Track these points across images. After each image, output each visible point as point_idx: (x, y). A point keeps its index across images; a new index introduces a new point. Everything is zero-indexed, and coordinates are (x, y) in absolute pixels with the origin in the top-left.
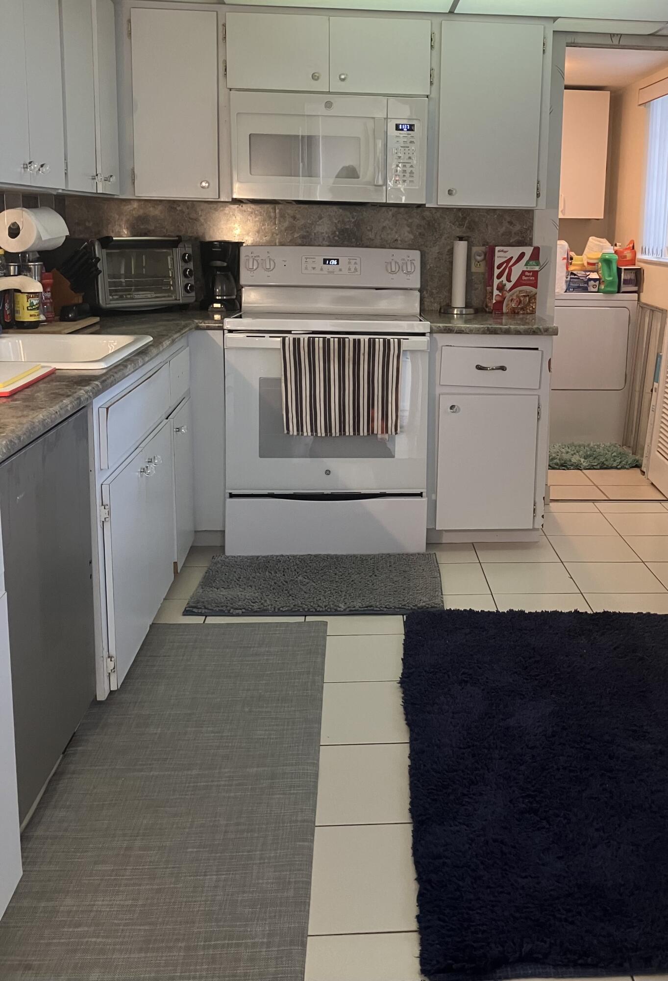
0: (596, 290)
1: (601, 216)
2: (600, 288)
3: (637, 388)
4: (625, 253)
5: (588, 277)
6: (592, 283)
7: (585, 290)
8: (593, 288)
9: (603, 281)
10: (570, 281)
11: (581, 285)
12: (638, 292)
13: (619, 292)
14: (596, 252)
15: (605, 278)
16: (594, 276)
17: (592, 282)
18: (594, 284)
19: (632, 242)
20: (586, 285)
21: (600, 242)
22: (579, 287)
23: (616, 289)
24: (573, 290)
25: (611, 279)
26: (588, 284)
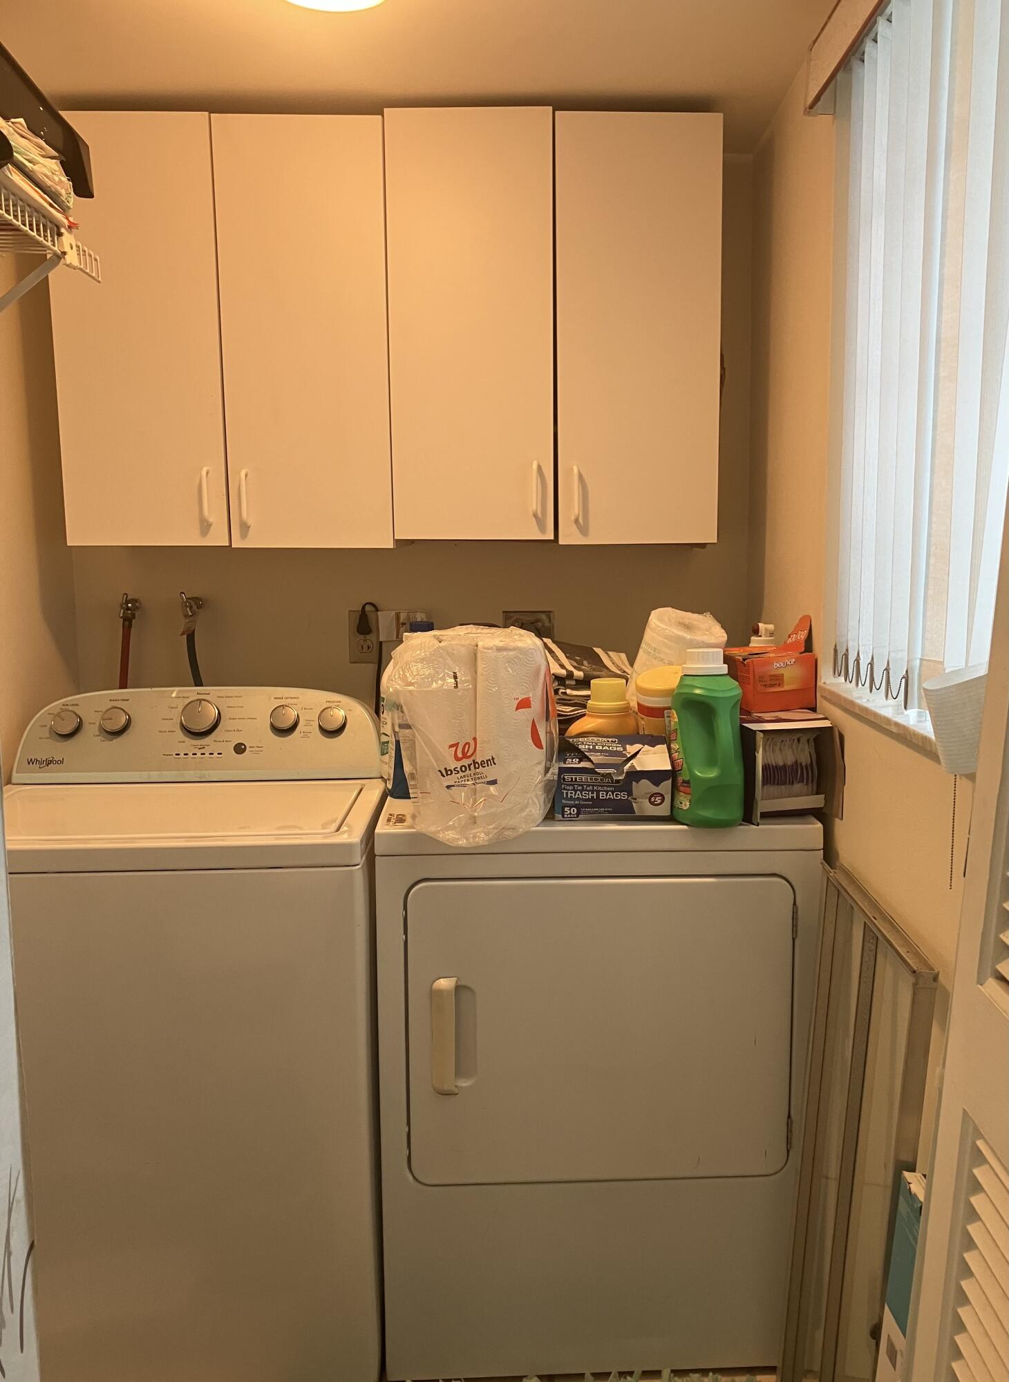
0: (664, 810)
1: (707, 533)
2: (677, 804)
3: (833, 1168)
4: (776, 665)
5: (626, 767)
6: (645, 786)
7: (623, 812)
8: (652, 803)
9: (687, 782)
10: (561, 780)
11: (602, 796)
12: (825, 816)
13: (748, 818)
14: (670, 664)
15: (691, 772)
16: (654, 759)
17: (645, 783)
18: (655, 789)
19: (807, 625)
20: (623, 796)
21: (688, 627)
22: (597, 803)
23: (738, 813)
24: (578, 814)
25: (712, 774)
26: (630, 793)
